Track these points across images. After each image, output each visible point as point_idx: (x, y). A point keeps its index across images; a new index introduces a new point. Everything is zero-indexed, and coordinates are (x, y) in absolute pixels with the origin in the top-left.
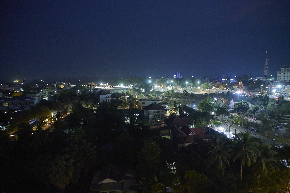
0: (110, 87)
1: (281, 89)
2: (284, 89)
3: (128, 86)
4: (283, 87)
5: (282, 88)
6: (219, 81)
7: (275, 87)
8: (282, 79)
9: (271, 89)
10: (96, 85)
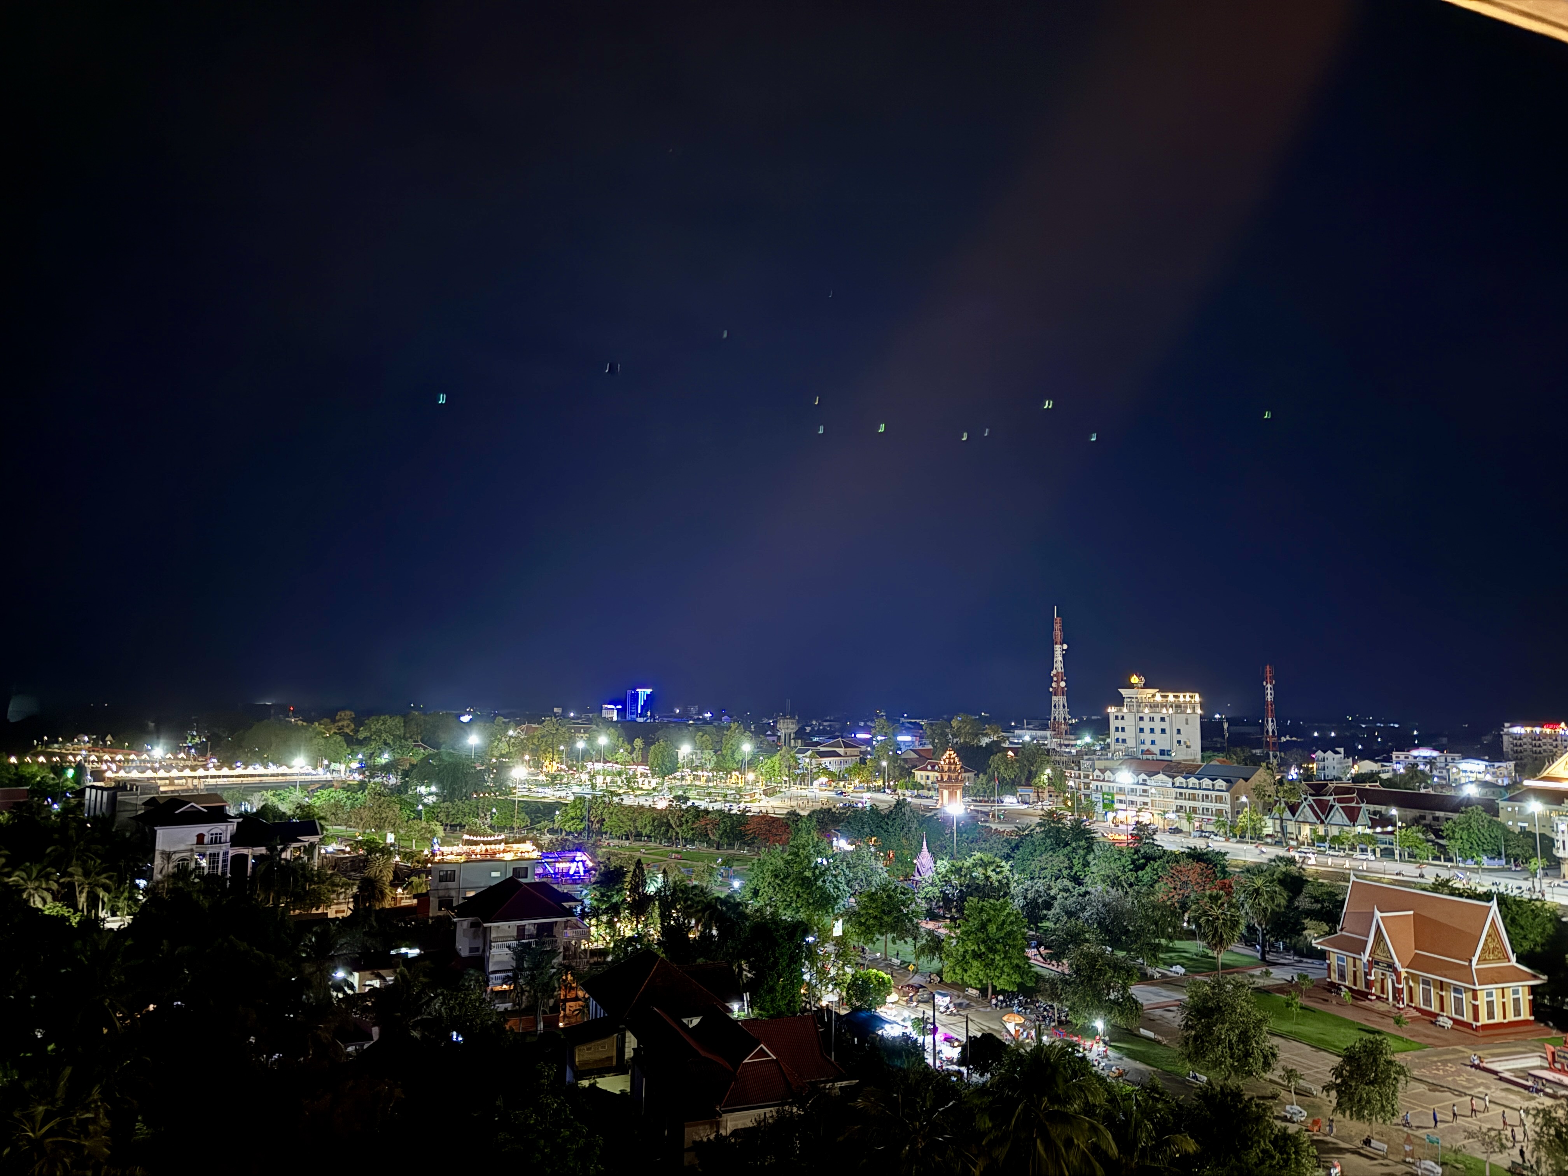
0: (213, 772)
1: (1132, 790)
2: (1145, 791)
3: (334, 766)
4: (1138, 783)
5: (1135, 787)
6: (847, 746)
7: (1103, 780)
8: (1131, 743)
9: (1087, 792)
10: (113, 761)
